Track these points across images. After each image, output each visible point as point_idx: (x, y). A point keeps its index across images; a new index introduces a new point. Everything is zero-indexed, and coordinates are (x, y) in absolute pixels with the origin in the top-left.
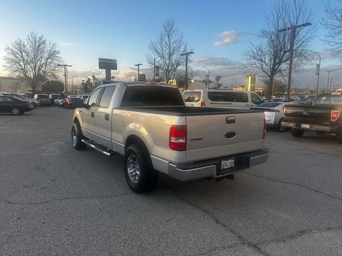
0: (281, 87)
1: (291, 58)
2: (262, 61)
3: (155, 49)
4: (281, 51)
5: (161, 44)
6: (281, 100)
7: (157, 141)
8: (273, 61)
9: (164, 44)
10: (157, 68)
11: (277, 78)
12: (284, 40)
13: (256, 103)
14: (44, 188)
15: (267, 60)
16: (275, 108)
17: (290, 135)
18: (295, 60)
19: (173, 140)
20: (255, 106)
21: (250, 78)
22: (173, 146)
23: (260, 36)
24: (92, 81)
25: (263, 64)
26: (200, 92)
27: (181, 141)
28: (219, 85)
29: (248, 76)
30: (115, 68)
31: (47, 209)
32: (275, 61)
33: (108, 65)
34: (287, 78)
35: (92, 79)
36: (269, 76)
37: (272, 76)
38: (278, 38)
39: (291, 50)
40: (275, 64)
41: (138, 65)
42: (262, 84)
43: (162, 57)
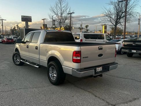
0: (120, 31)
1: (126, 16)
2: (110, 17)
3: (53, 11)
4: (120, 12)
5: (56, 8)
6: (120, 38)
7: (66, 59)
8: (116, 17)
9: (58, 8)
10: (54, 21)
11: (119, 26)
12: (122, 6)
13: (108, 40)
14: (7, 84)
15: (113, 17)
16: (118, 42)
17: (126, 56)
18: (128, 16)
19: (74, 58)
20: (108, 41)
21: (104, 26)
22: (75, 61)
23: (109, 4)
24: (16, 28)
25: (111, 19)
26: (80, 34)
27: (79, 58)
28: (87, 30)
29: (103, 25)
30: (31, 21)
31: (12, 94)
32: (117, 17)
33: (26, 19)
34: (124, 27)
35: (16, 27)
36: (114, 25)
37: (116, 26)
38: (118, 5)
39: (126, 12)
40: (117, 19)
41: (44, 19)
42: (110, 30)
43: (57, 15)
